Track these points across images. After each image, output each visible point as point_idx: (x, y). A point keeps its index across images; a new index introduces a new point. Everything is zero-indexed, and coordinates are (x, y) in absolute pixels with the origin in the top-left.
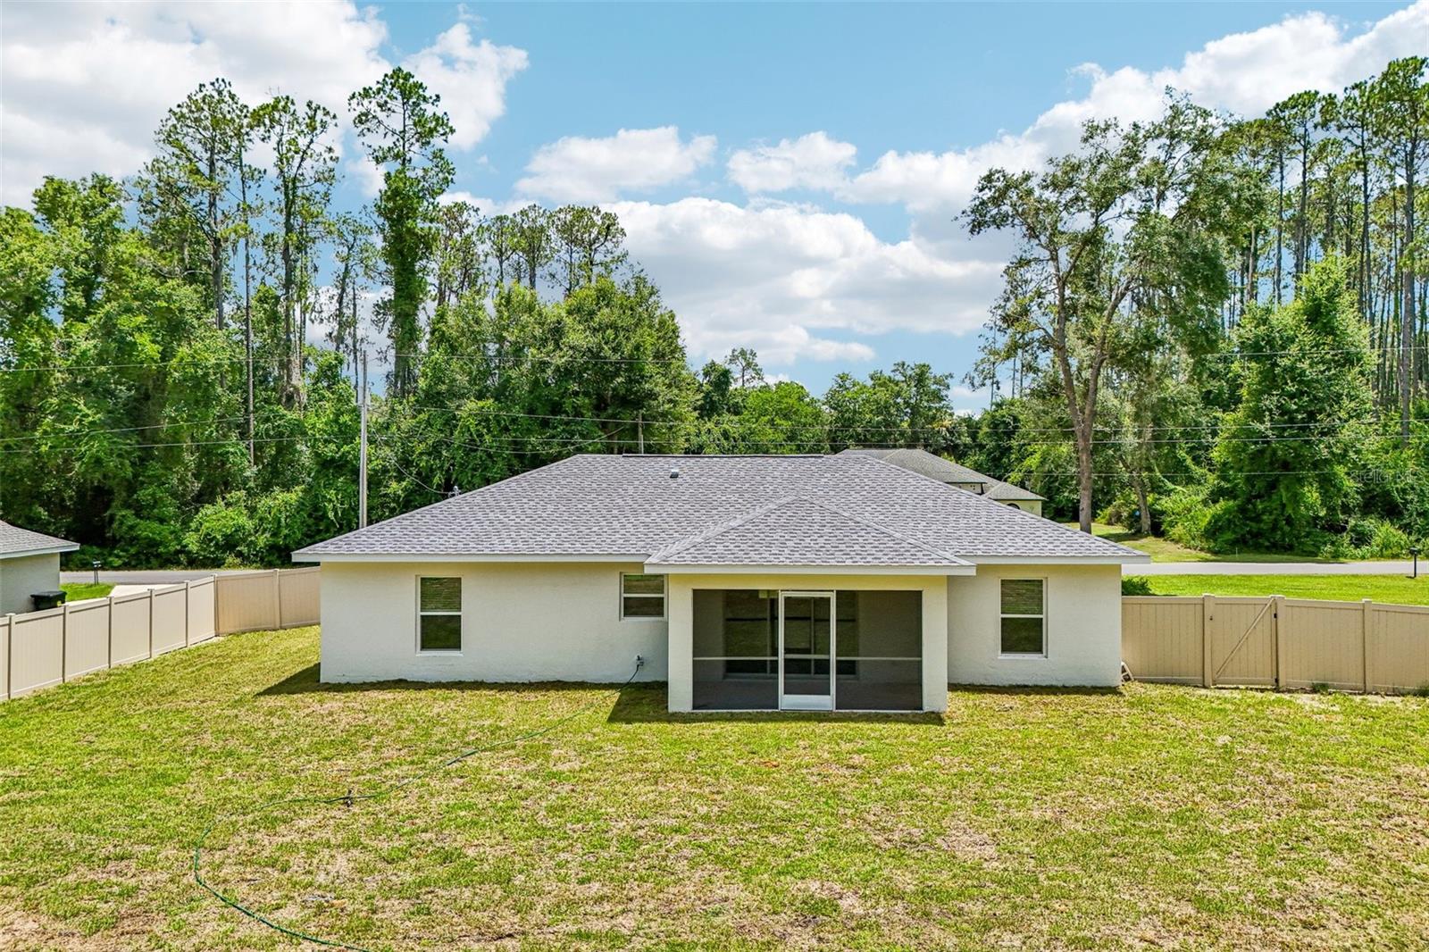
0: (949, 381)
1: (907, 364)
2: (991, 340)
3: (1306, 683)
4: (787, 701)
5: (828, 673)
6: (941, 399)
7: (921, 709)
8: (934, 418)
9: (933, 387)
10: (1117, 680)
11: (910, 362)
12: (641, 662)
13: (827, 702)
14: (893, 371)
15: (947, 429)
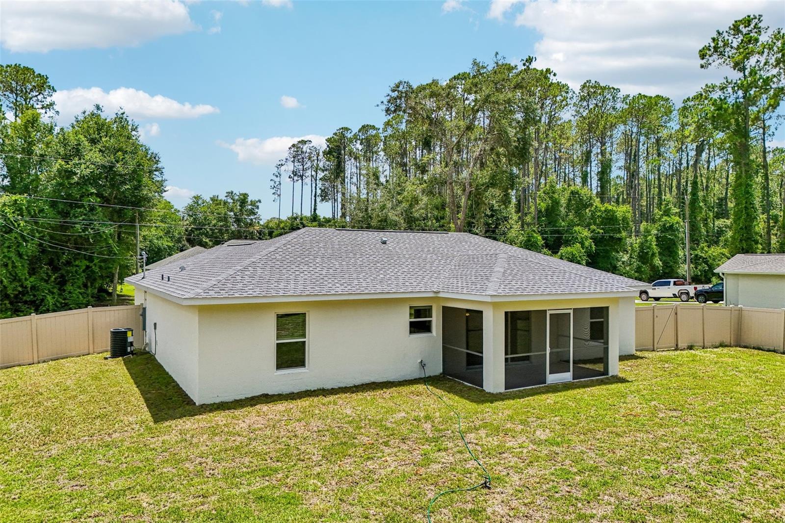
0: (258, 204)
1: (234, 193)
2: (277, 183)
3: (686, 345)
6: (254, 214)
7: (608, 375)
8: (251, 224)
9: (250, 207)
10: (634, 352)
11: (237, 191)
12: (422, 365)
13: (569, 376)
14: (226, 196)
15: (257, 231)
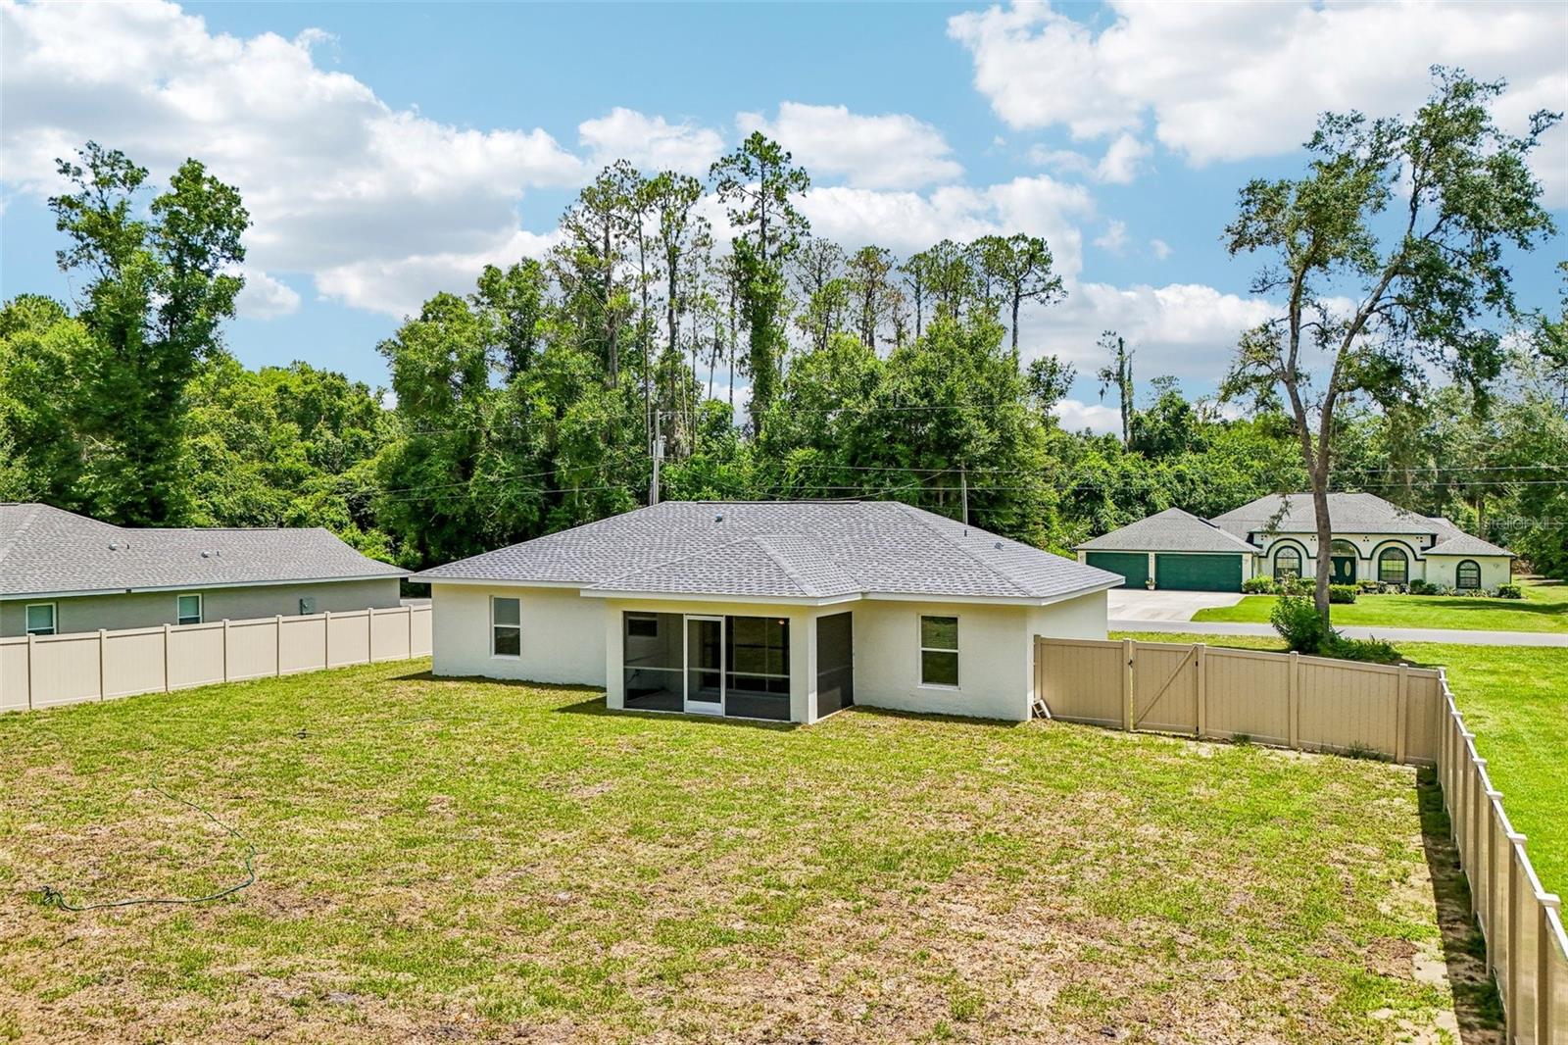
3: (1228, 733)
4: (691, 706)
5: (719, 686)
7: (789, 719)
13: (718, 708)
